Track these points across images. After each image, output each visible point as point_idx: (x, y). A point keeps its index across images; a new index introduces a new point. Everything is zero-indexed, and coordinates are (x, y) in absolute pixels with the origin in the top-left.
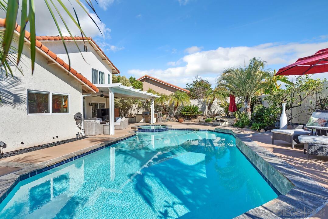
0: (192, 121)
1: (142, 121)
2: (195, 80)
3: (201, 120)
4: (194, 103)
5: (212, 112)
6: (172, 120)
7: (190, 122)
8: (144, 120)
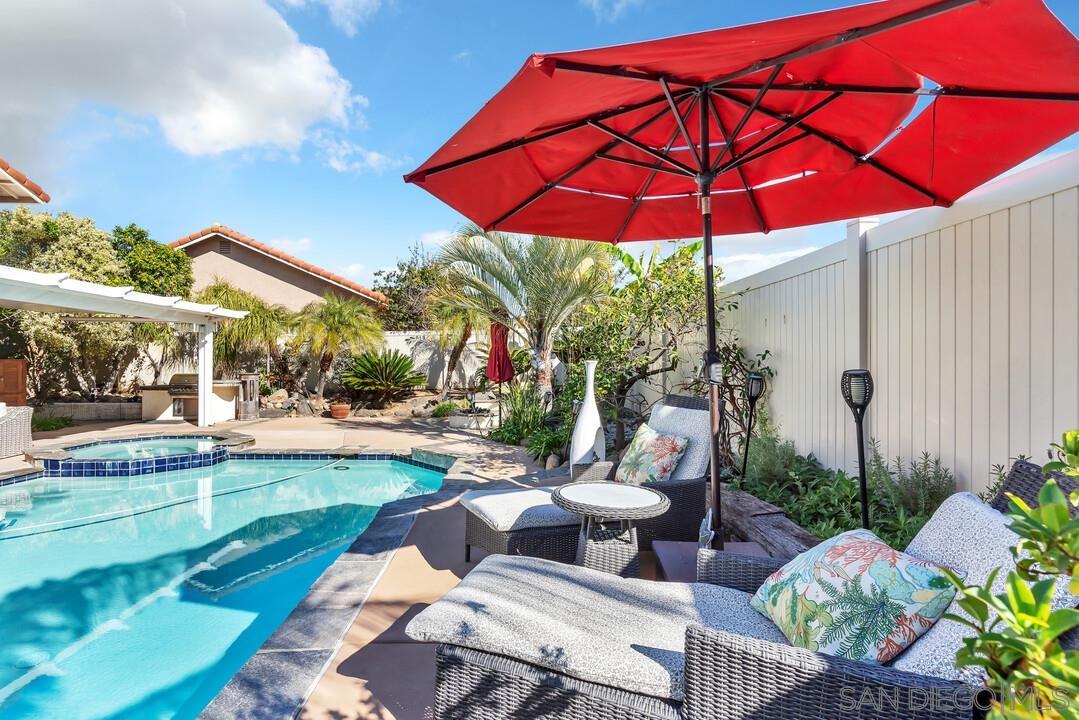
0: (385, 412)
1: (168, 414)
2: (407, 258)
3: (420, 408)
4: (397, 343)
5: (467, 380)
6: (307, 408)
7: (379, 416)
8: (179, 410)
